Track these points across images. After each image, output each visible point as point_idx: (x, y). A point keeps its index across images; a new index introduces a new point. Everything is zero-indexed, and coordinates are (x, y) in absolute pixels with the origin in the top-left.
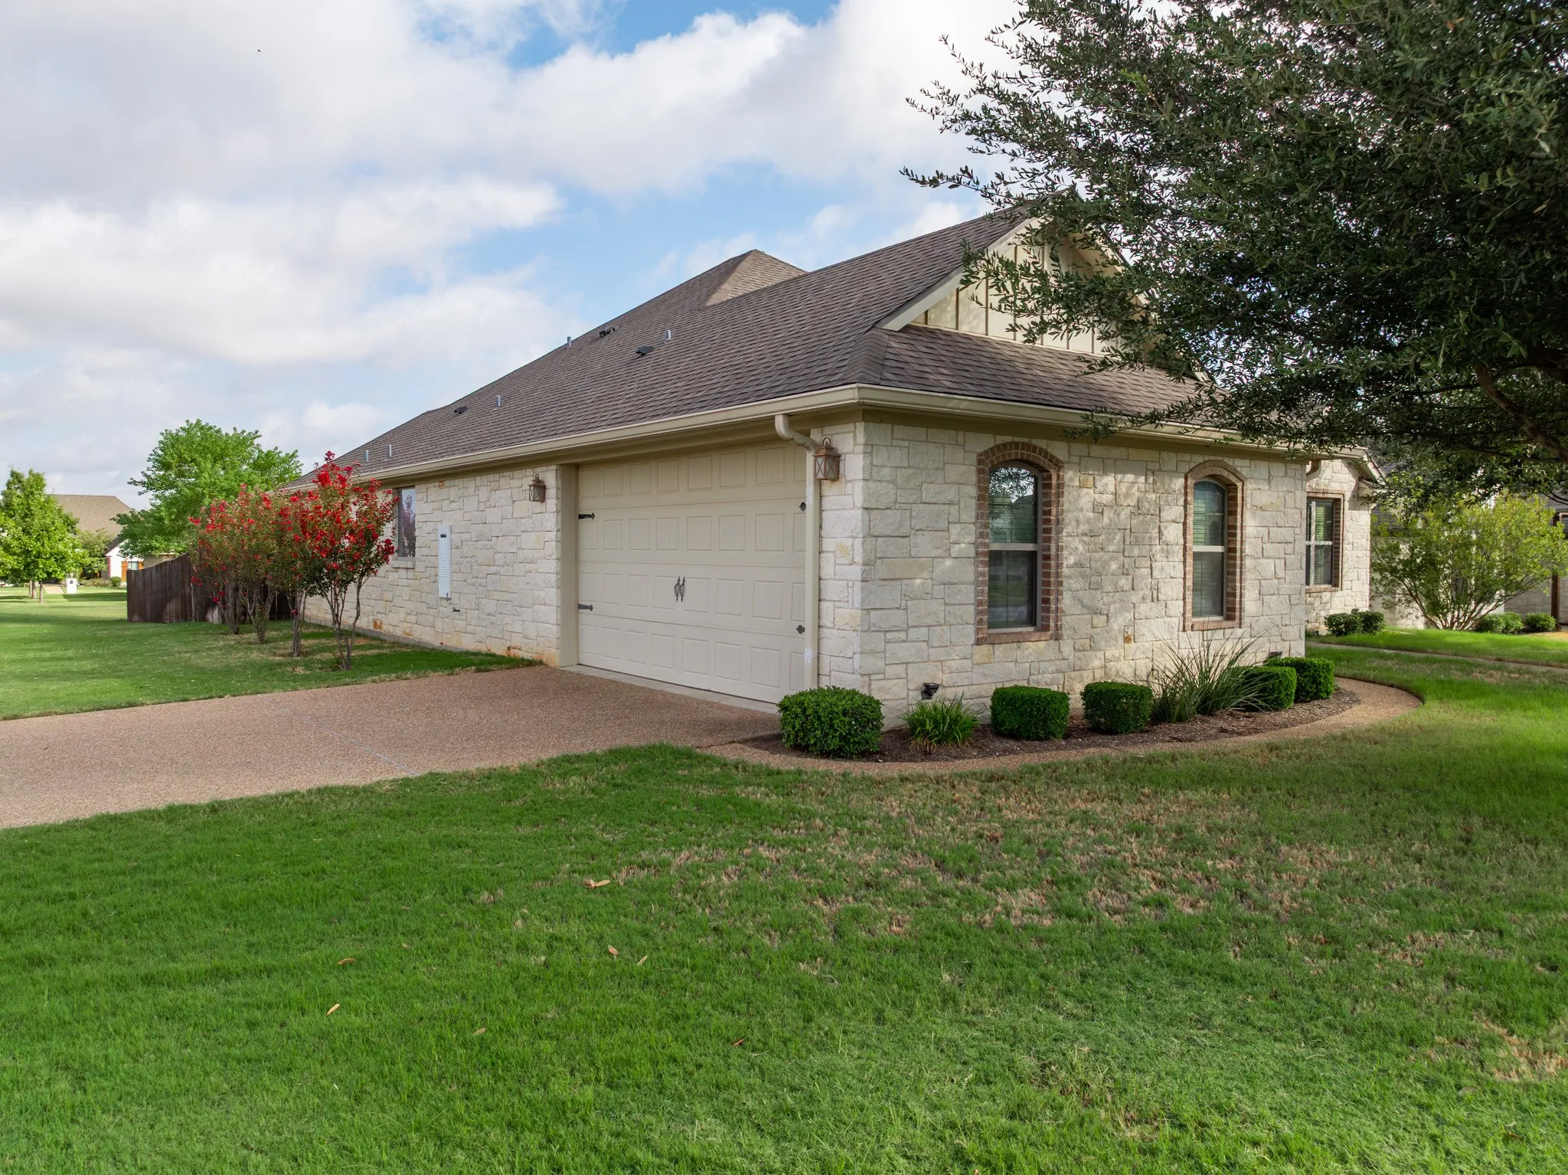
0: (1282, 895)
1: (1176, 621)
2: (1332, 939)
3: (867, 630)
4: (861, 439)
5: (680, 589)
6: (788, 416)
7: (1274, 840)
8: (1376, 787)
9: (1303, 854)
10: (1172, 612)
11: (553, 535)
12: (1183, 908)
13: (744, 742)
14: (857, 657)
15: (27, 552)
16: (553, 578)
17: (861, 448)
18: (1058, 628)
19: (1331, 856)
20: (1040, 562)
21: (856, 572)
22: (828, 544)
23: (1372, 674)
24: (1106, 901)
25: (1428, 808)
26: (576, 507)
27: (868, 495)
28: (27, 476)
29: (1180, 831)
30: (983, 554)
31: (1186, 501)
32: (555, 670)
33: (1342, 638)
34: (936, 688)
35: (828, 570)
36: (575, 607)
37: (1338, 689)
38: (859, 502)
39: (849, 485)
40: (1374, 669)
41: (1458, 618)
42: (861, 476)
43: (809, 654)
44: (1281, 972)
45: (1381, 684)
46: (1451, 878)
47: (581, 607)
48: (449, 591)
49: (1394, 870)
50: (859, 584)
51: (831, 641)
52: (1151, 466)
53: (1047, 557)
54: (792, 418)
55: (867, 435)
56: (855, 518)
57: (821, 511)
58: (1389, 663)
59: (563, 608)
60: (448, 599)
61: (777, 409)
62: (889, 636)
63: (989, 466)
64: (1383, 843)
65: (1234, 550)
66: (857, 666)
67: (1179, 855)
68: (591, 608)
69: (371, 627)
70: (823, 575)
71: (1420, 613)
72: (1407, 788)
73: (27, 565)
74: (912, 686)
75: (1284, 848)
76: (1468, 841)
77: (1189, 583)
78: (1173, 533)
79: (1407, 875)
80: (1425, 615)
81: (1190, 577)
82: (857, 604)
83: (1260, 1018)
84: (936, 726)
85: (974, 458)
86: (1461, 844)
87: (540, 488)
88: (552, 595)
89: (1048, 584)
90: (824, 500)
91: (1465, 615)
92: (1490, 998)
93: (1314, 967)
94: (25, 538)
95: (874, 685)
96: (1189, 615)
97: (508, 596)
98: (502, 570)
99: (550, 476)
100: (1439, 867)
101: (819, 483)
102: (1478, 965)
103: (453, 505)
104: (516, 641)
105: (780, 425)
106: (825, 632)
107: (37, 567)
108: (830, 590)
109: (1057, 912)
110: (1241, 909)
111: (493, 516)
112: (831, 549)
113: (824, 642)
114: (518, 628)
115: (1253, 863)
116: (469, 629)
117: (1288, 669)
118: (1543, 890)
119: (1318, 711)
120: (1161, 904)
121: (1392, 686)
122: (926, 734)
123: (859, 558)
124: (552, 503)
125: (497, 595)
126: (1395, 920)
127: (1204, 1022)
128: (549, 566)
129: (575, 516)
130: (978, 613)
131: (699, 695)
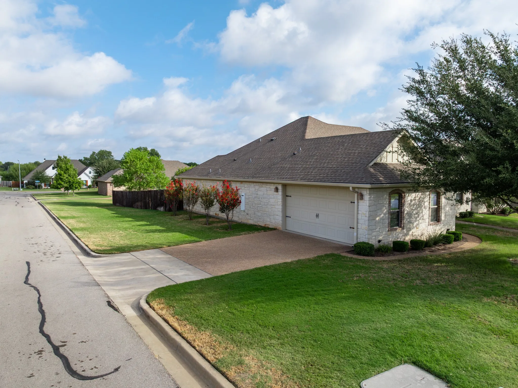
0: (456, 282)
1: (427, 224)
2: (463, 287)
3: (369, 230)
4: (368, 192)
5: (317, 216)
6: (352, 187)
7: (453, 273)
8: (470, 263)
9: (458, 275)
10: (426, 222)
11: (281, 200)
12: (441, 283)
13: (345, 252)
14: (367, 235)
15: (69, 182)
16: (281, 210)
17: (368, 194)
18: (403, 227)
19: (463, 276)
20: (400, 213)
21: (367, 218)
22: (359, 212)
23: (471, 232)
24: (430, 282)
25: (479, 268)
26: (286, 193)
27: (369, 204)
28: (63, 157)
29: (437, 271)
30: (390, 213)
31: (430, 197)
32: (281, 231)
33: (463, 219)
34: (381, 241)
35: (360, 217)
36: (285, 217)
37: (463, 237)
38: (368, 205)
39: (365, 201)
40: (471, 231)
41: (496, 209)
42: (368, 200)
43: (355, 234)
44: (457, 291)
45: (473, 235)
46: (481, 279)
47: (286, 216)
48: (244, 209)
49: (472, 278)
50: (367, 221)
51: (360, 231)
52: (423, 191)
53: (402, 212)
54: (353, 188)
55: (369, 192)
56: (367, 208)
57: (358, 205)
58: (475, 229)
59: (283, 217)
60: (244, 211)
61: (351, 186)
62: (373, 231)
63: (390, 194)
64: (471, 274)
65: (440, 207)
66: (367, 237)
67: (438, 275)
68: (290, 217)
69: (214, 215)
70: (359, 218)
71: (485, 207)
72: (476, 264)
73: (70, 186)
74: (377, 240)
75: (455, 274)
76: (485, 273)
77: (430, 215)
78: (427, 204)
79: (475, 279)
80: (487, 208)
81: (430, 214)
82: (367, 225)
83: (455, 296)
84: (384, 249)
85: (388, 194)
86: (484, 274)
87: (277, 190)
88: (280, 214)
89: (402, 218)
90: (359, 203)
91: (498, 208)
92: (483, 294)
93: (461, 290)
94: (69, 177)
95: (370, 241)
96: (430, 222)
97: (265, 212)
98: (263, 206)
99: (280, 187)
100: (480, 277)
101: (358, 200)
102: (482, 290)
103: (245, 189)
104: (268, 223)
105: (351, 189)
106: (359, 230)
107: (73, 186)
108: (360, 221)
109: (424, 284)
110: (450, 283)
111: (260, 193)
112: (361, 213)
113: (358, 232)
114: (269, 220)
115: (450, 277)
116: (251, 219)
117: (452, 235)
118: (495, 281)
119: (459, 244)
120: (438, 283)
121: (475, 236)
122: (382, 251)
123: (367, 216)
124: (280, 193)
125: (262, 212)
126: (472, 285)
127: (448, 296)
128: (279, 207)
129: (285, 196)
130: (388, 225)
131: (324, 240)
